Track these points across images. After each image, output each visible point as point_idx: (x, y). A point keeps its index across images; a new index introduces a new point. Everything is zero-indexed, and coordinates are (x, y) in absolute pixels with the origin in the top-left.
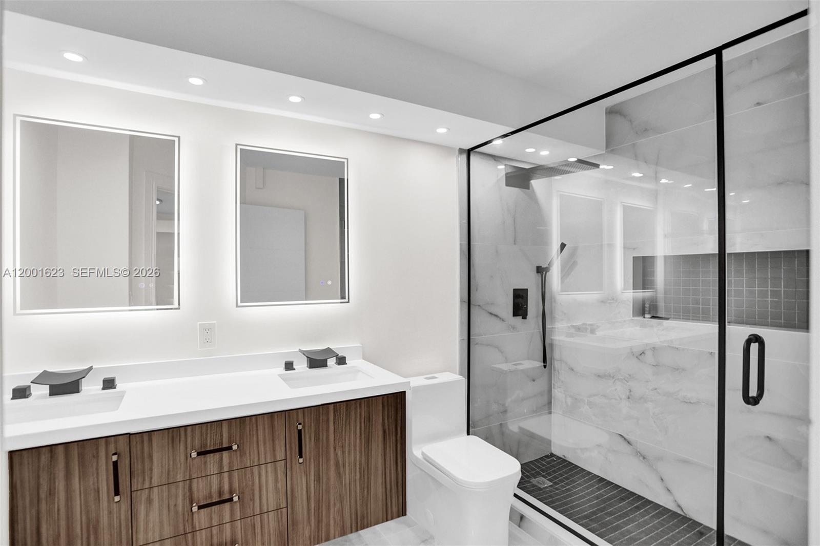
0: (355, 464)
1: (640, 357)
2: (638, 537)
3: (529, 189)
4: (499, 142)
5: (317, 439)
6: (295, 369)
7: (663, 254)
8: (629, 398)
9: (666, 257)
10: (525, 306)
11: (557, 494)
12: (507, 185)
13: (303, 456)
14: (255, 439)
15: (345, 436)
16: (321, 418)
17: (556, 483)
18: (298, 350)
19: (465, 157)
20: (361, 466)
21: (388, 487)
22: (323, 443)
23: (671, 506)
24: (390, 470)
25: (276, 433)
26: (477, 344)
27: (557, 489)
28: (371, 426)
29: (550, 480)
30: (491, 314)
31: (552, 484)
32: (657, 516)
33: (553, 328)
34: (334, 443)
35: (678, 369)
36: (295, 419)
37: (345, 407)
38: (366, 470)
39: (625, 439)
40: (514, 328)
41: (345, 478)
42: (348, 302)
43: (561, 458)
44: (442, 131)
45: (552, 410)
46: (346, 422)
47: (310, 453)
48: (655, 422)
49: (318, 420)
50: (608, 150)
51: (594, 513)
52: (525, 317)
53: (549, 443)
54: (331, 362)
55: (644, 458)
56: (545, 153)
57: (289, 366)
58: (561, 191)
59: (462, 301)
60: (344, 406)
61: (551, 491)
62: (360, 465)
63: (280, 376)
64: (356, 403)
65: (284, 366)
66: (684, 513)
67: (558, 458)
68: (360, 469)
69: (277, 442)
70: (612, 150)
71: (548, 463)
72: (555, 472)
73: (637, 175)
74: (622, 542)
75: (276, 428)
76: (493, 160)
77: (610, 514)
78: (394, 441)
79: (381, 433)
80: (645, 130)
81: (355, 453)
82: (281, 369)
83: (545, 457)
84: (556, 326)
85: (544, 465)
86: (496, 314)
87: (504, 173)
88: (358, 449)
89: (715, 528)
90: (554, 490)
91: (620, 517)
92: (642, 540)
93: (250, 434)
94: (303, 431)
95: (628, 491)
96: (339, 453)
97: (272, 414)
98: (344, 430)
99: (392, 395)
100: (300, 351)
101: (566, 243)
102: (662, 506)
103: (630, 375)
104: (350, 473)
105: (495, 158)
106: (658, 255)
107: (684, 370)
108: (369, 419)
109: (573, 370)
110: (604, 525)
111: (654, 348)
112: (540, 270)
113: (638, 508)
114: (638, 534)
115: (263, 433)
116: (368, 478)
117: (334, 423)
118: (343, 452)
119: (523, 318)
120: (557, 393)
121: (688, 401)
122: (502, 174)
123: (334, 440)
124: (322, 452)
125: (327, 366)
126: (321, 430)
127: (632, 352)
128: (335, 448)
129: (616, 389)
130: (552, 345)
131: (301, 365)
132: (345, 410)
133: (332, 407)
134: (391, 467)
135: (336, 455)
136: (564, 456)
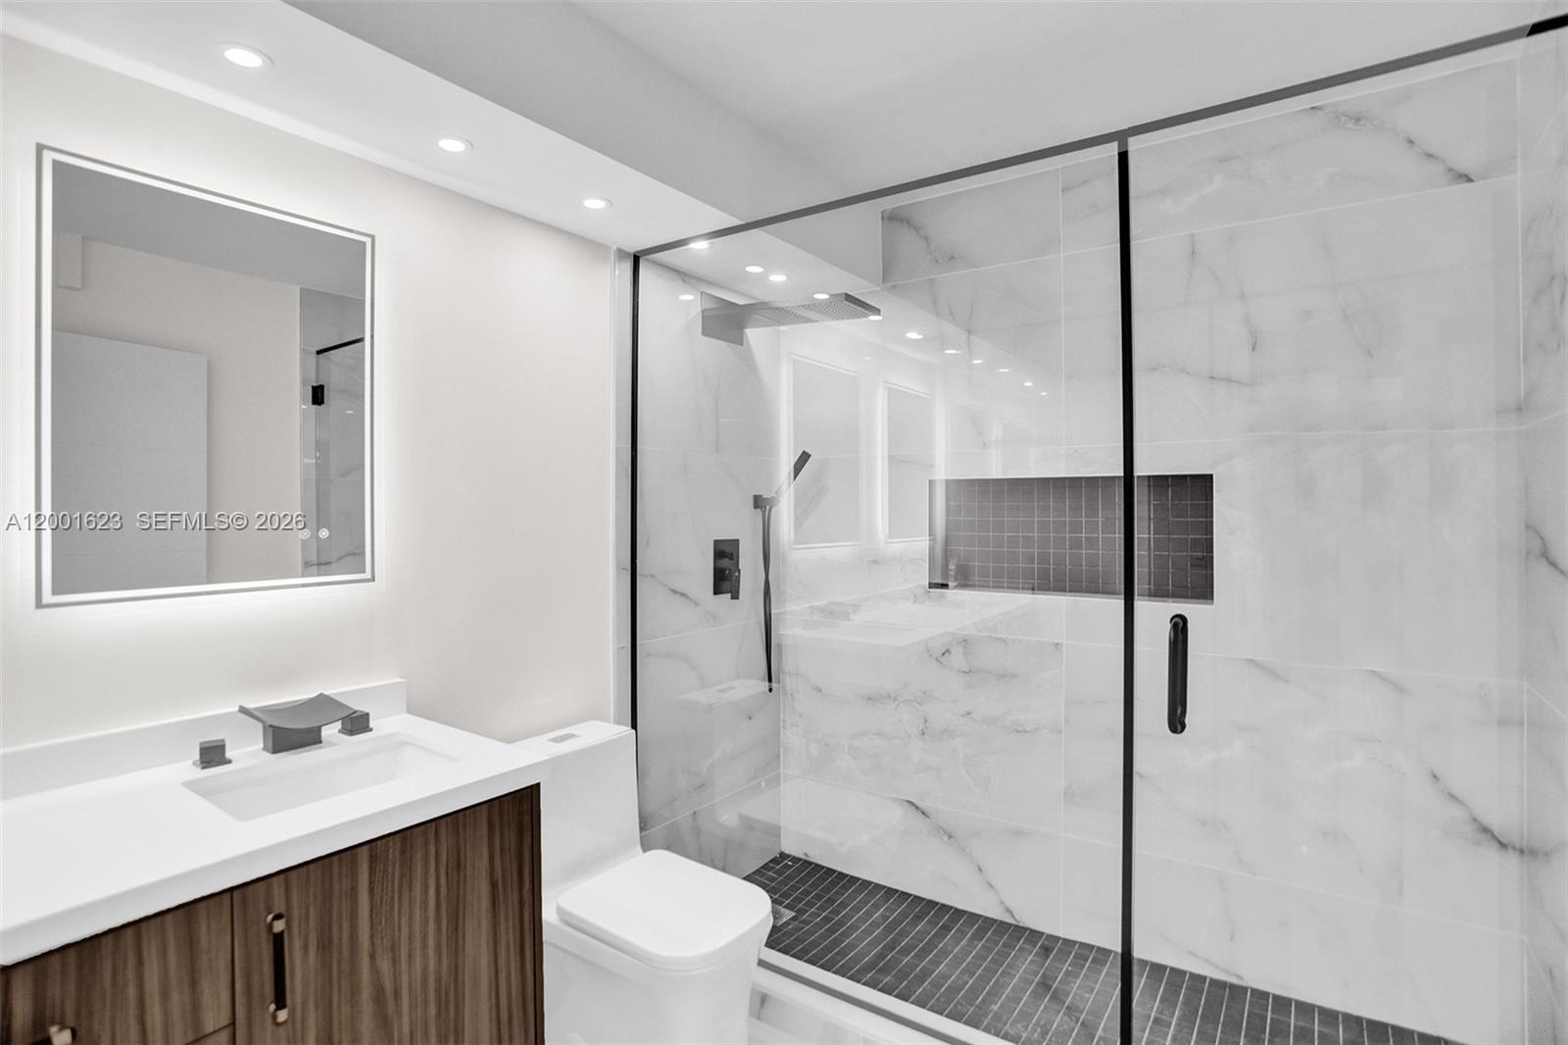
0: (425, 980)
1: (943, 659)
2: (961, 982)
3: (742, 344)
4: (701, 246)
5: (325, 946)
6: (230, 762)
7: (944, 478)
8: (923, 734)
9: (948, 482)
10: (737, 574)
11: (811, 933)
12: (705, 333)
13: (289, 1002)
14: (132, 991)
15: (400, 918)
16: (336, 887)
17: (801, 912)
18: (237, 709)
19: (628, 266)
20: (440, 983)
21: (504, 1016)
22: (340, 953)
23: (994, 912)
24: (509, 974)
25: (204, 957)
26: (648, 655)
27: (806, 922)
28: (462, 880)
29: (789, 907)
30: (675, 592)
31: (794, 914)
32: (978, 936)
33: (781, 613)
34: (373, 944)
35: (1005, 676)
36: (262, 906)
37: (398, 845)
38: (452, 993)
39: (917, 807)
40: (715, 618)
41: (400, 1027)
42: (373, 579)
43: (799, 859)
44: (595, 204)
45: (781, 770)
46: (401, 886)
47: (306, 985)
48: (967, 772)
49: (327, 896)
50: (886, 285)
51: (881, 956)
52: (735, 596)
53: (775, 831)
54: (331, 731)
55: (950, 837)
56: (778, 278)
57: (213, 755)
58: (796, 355)
59: (619, 567)
60: (394, 849)
61: (797, 929)
62: (438, 980)
63: (189, 785)
64: (425, 833)
65: (197, 757)
66: (1016, 920)
67: (796, 860)
68: (438, 991)
69: (205, 984)
70: (894, 287)
71: (780, 873)
72: (794, 889)
73: (913, 335)
74: (938, 999)
75: (204, 944)
76: (680, 281)
77: (906, 951)
78: (516, 902)
79: (485, 890)
80: (951, 259)
81: (425, 956)
82: (187, 767)
83: (771, 861)
84: (788, 609)
85: (772, 880)
86: (683, 592)
87: (699, 309)
88: (431, 942)
89: (1119, 949)
90: (802, 926)
91: (926, 951)
92: (968, 986)
93: (115, 983)
94: (286, 936)
95: (924, 899)
96: (385, 965)
97: (187, 910)
98: (396, 905)
99: (510, 797)
100: (243, 710)
101: (810, 453)
102: (980, 916)
103: (925, 693)
104: (412, 1007)
105: (684, 276)
106: (937, 478)
107: (1014, 676)
108: (458, 864)
109: (821, 691)
110: (903, 975)
111: (965, 641)
112: (759, 502)
113: (946, 928)
114: (959, 977)
115: (158, 966)
116: (457, 1008)
117: (371, 890)
118: (395, 961)
119: (732, 598)
120: (792, 737)
121: (1021, 729)
122: (696, 311)
123: (372, 936)
124: (340, 972)
125: (320, 742)
126: (335, 918)
127: (928, 651)
128: (372, 957)
129: (900, 721)
130: (779, 646)
131: (247, 751)
132: (397, 853)
133: (365, 851)
134: (509, 968)
135: (375, 970)
136: (806, 855)
